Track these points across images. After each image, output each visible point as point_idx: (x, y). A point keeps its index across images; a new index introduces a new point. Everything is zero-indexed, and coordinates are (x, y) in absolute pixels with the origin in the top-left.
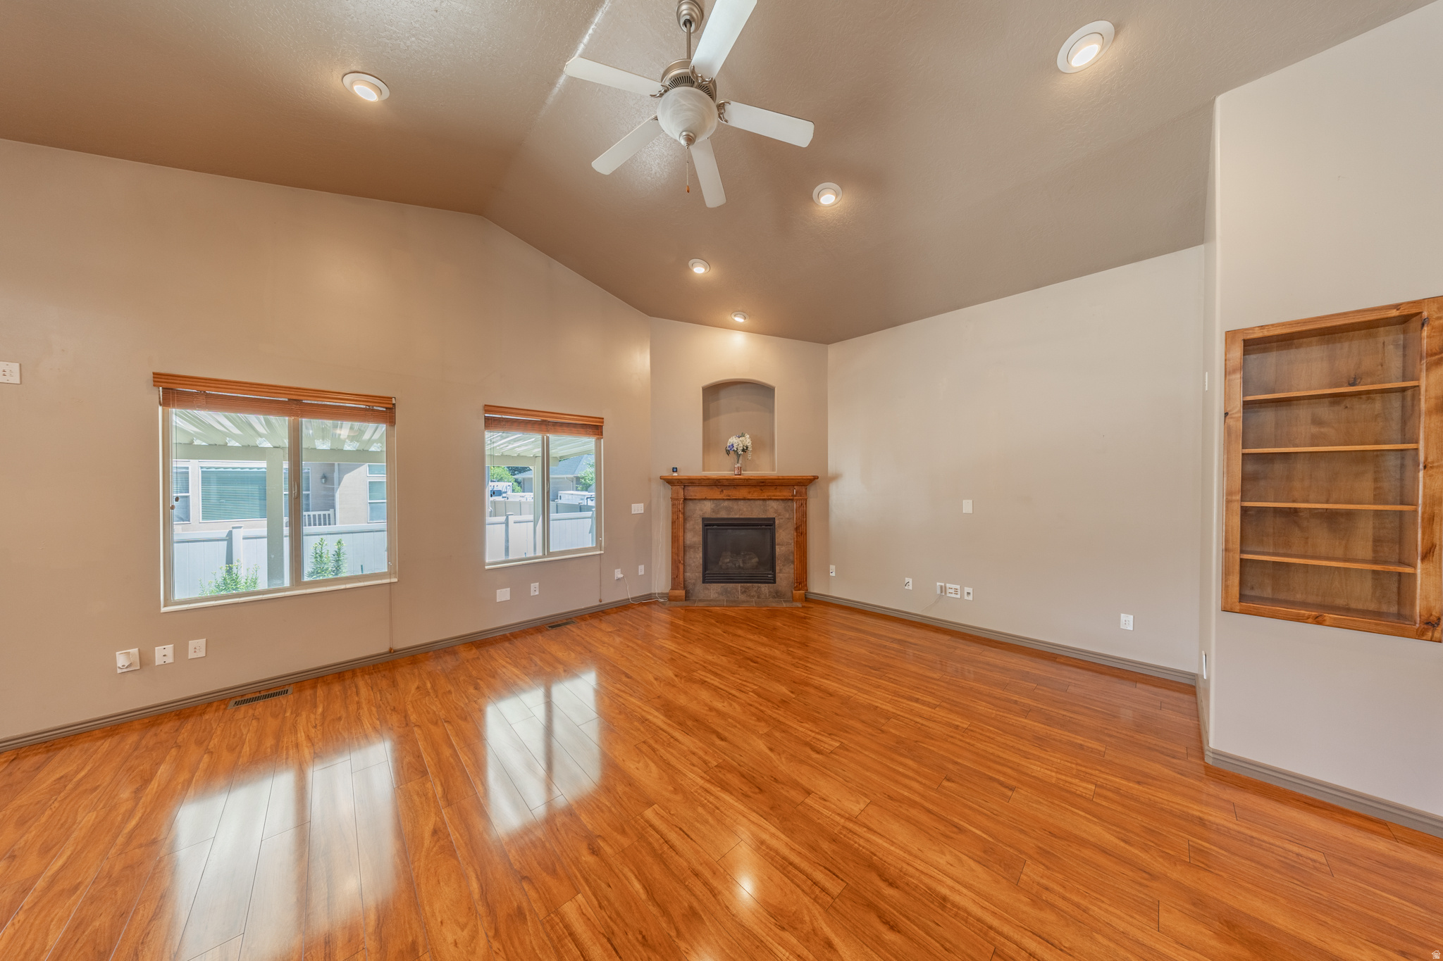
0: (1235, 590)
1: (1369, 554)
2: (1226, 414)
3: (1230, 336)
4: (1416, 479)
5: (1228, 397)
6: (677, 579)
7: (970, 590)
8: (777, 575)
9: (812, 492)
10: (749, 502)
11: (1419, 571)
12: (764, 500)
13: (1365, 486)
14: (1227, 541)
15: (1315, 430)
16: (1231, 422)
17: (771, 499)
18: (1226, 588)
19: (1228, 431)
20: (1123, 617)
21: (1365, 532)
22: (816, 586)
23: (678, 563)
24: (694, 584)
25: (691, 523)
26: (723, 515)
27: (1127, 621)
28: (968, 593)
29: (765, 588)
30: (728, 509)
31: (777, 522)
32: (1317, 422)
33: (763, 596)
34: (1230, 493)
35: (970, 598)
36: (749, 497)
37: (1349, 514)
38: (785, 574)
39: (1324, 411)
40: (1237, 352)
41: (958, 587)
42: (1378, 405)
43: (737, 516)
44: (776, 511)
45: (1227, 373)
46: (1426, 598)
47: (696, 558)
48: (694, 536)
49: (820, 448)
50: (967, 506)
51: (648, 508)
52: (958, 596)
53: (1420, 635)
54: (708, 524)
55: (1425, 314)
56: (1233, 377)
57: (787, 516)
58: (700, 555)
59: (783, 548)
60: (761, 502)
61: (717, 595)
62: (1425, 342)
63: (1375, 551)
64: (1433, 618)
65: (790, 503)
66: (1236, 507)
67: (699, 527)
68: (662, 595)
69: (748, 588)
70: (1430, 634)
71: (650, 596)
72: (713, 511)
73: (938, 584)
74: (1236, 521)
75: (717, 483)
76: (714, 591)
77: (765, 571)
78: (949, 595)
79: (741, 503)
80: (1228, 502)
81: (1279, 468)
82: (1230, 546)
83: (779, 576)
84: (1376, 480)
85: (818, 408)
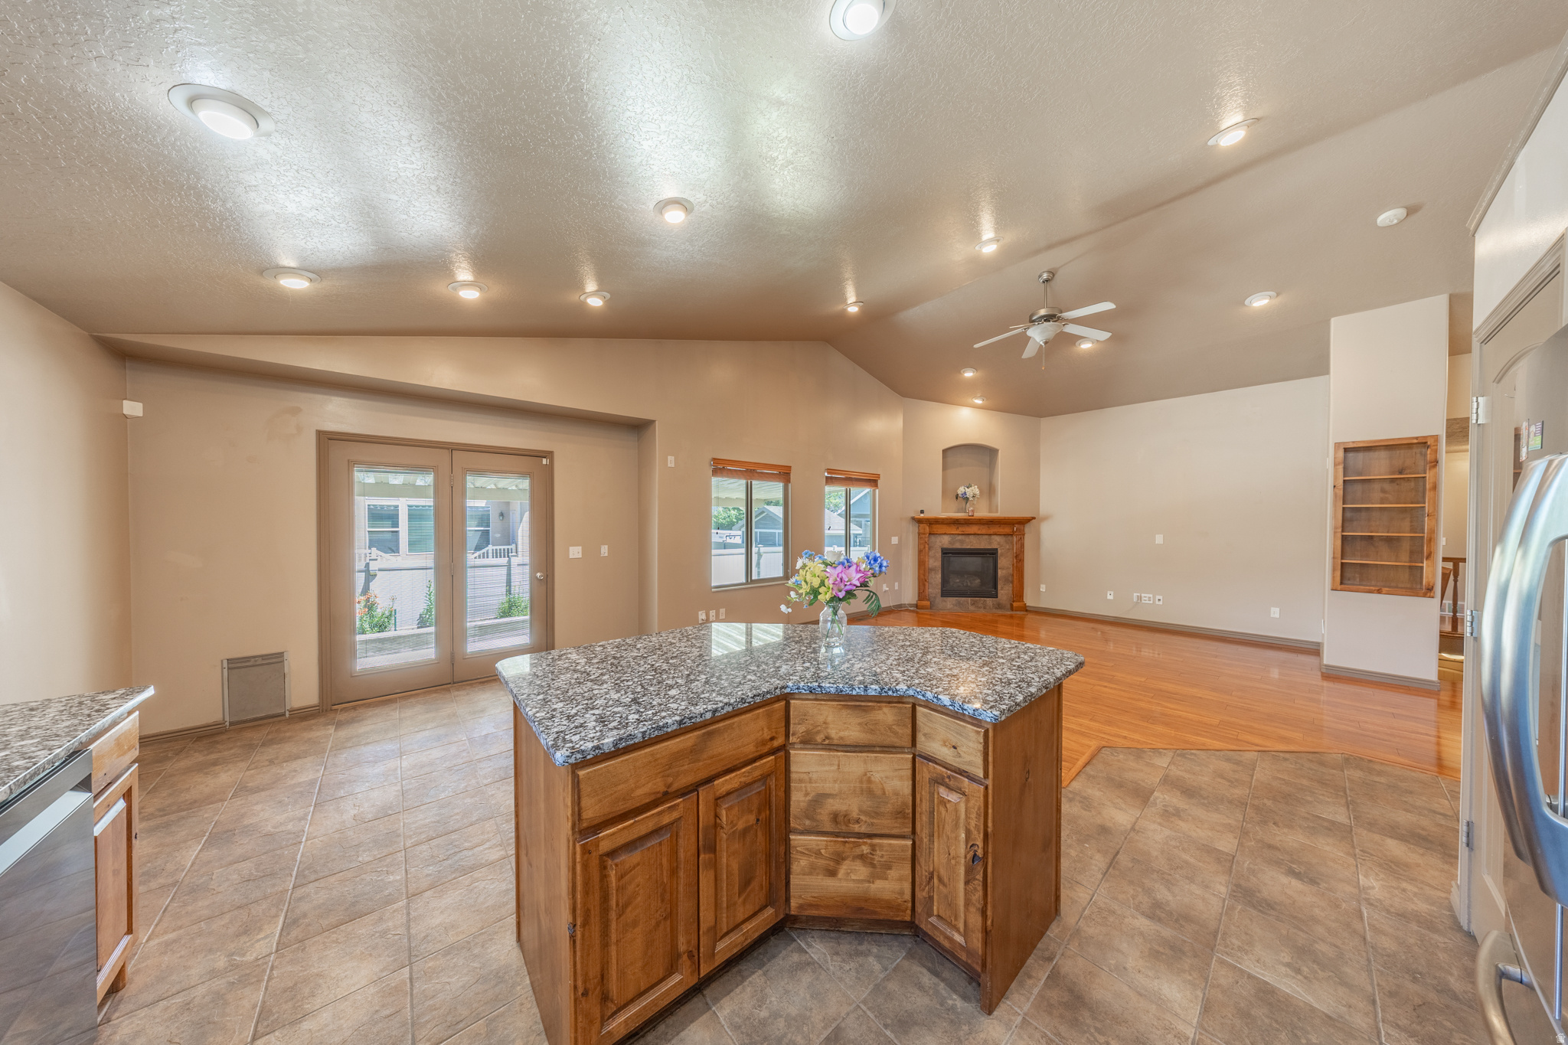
0: (1338, 579)
1: (1408, 559)
2: (1335, 486)
3: (1337, 445)
4: (1424, 521)
5: (1336, 478)
6: (922, 594)
7: (1161, 598)
8: (999, 592)
9: (1028, 528)
10: (978, 537)
11: (1425, 565)
12: (990, 535)
13: (1406, 524)
14: (1334, 553)
15: (1382, 495)
16: (1337, 491)
17: (996, 534)
18: (1334, 578)
19: (1335, 495)
20: (1273, 609)
21: (1406, 546)
22: (1029, 600)
23: (922, 582)
24: (935, 598)
25: (933, 551)
26: (958, 546)
27: (1275, 612)
28: (1159, 600)
29: (989, 601)
30: (962, 542)
31: (999, 552)
32: (1383, 491)
33: (988, 608)
34: (1336, 528)
35: (1161, 603)
36: (979, 532)
37: (1398, 539)
38: (1004, 591)
39: (1387, 486)
40: (1341, 454)
41: (1151, 596)
42: (1412, 484)
43: (968, 547)
44: (999, 544)
45: (1336, 465)
46: (1427, 577)
47: (937, 578)
48: (935, 562)
49: (1033, 493)
50: (1159, 539)
51: (900, 540)
52: (1151, 602)
53: (1425, 595)
54: (946, 553)
55: (1429, 443)
56: (1338, 467)
57: (1008, 547)
58: (939, 576)
59: (1004, 571)
60: (986, 537)
61: (952, 606)
62: (1428, 456)
63: (1410, 557)
64: (1430, 587)
65: (1010, 538)
66: (1339, 536)
67: (939, 555)
68: (911, 605)
69: (976, 601)
70: (1429, 594)
71: (900, 606)
72: (950, 543)
73: (1135, 594)
74: (1339, 542)
75: (956, 522)
76: (950, 603)
77: (988, 587)
78: (1143, 602)
79: (972, 537)
80: (1335, 533)
81: (1364, 514)
82: (1336, 556)
83: (1001, 592)
84: (1411, 522)
85: (1033, 463)
